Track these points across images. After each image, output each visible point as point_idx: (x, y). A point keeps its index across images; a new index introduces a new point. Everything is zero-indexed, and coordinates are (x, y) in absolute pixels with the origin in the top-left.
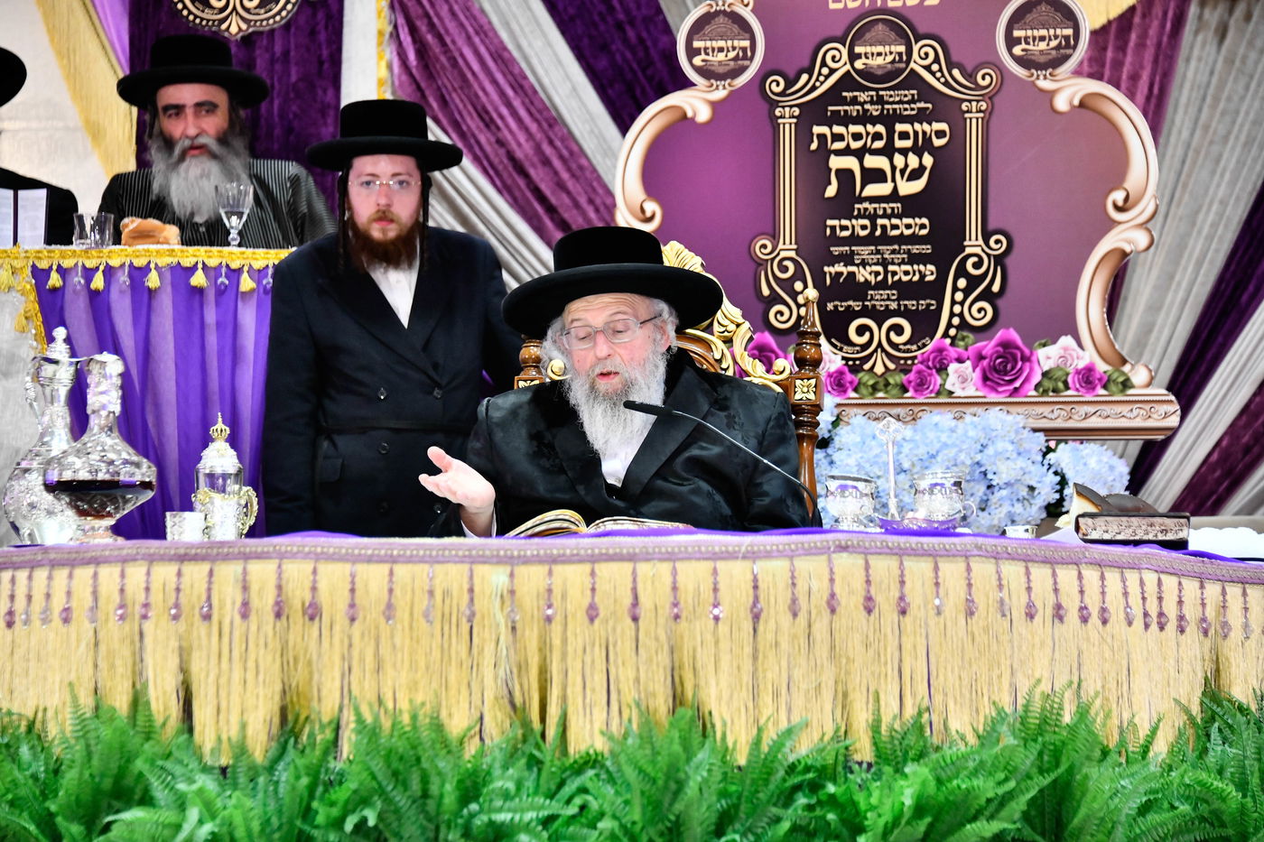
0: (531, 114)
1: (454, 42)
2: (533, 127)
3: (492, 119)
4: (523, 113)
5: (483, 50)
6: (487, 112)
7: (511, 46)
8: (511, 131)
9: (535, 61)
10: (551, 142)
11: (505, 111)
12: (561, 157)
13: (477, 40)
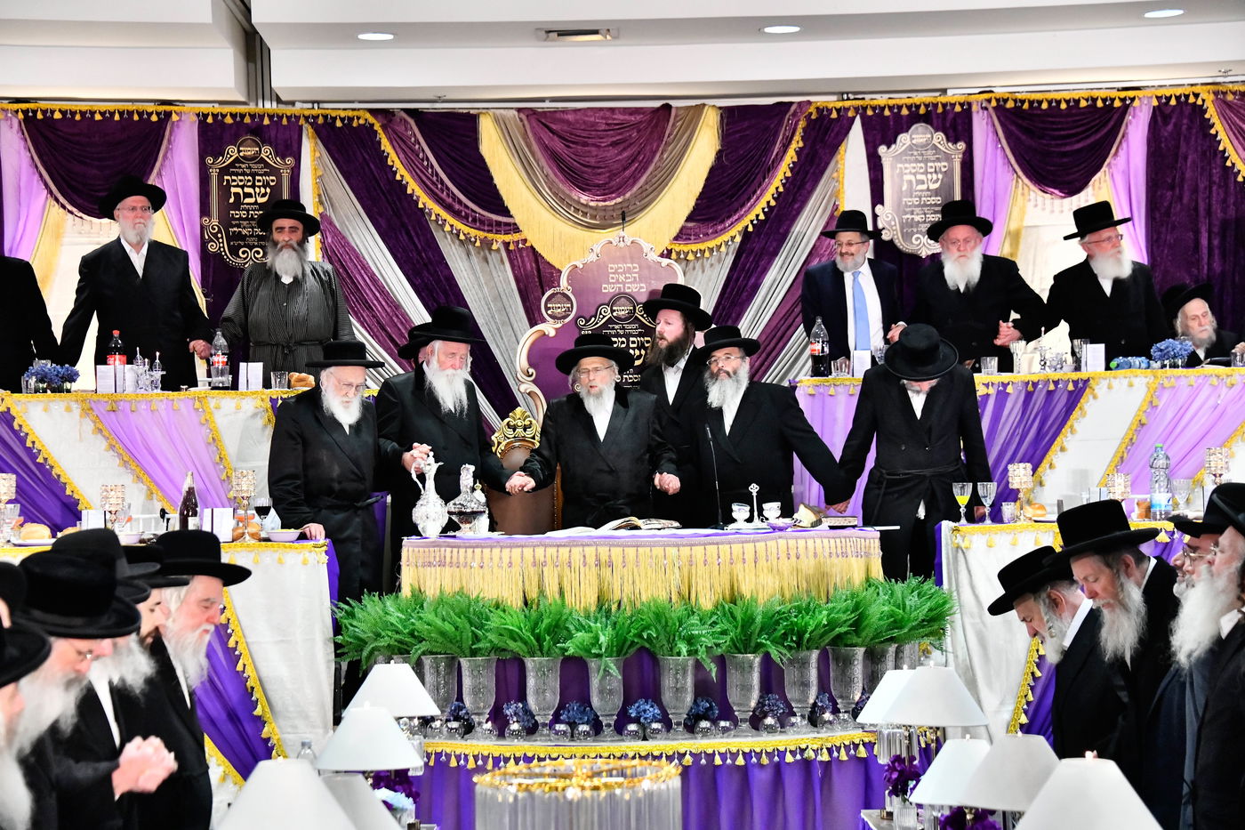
0: (388, 304)
1: (352, 272)
2: (389, 310)
3: (369, 305)
4: (384, 303)
5: (365, 276)
6: (367, 302)
7: (377, 274)
8: (379, 312)
9: (388, 280)
10: (397, 316)
11: (375, 302)
12: (402, 323)
13: (362, 272)
